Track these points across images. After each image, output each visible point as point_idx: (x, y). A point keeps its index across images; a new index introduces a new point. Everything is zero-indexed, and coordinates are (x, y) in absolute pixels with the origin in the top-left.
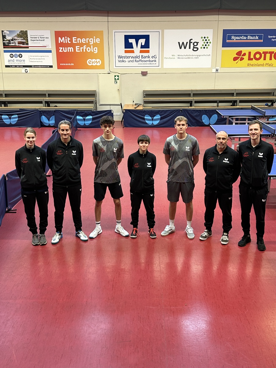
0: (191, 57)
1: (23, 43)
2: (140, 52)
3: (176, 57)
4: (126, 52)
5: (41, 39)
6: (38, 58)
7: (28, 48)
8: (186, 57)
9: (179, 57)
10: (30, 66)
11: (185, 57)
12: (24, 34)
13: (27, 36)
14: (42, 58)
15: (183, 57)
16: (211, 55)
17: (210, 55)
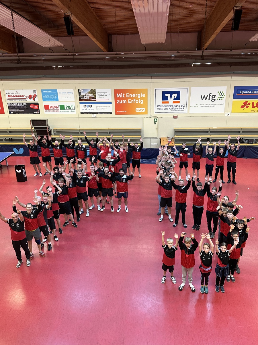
0: (210, 105)
1: (93, 98)
3: (199, 106)
4: (163, 103)
5: (104, 95)
6: (102, 107)
7: (96, 101)
9: (201, 105)
10: (97, 113)
11: (205, 106)
12: (93, 92)
13: (95, 93)
14: (105, 107)
17: (224, 104)
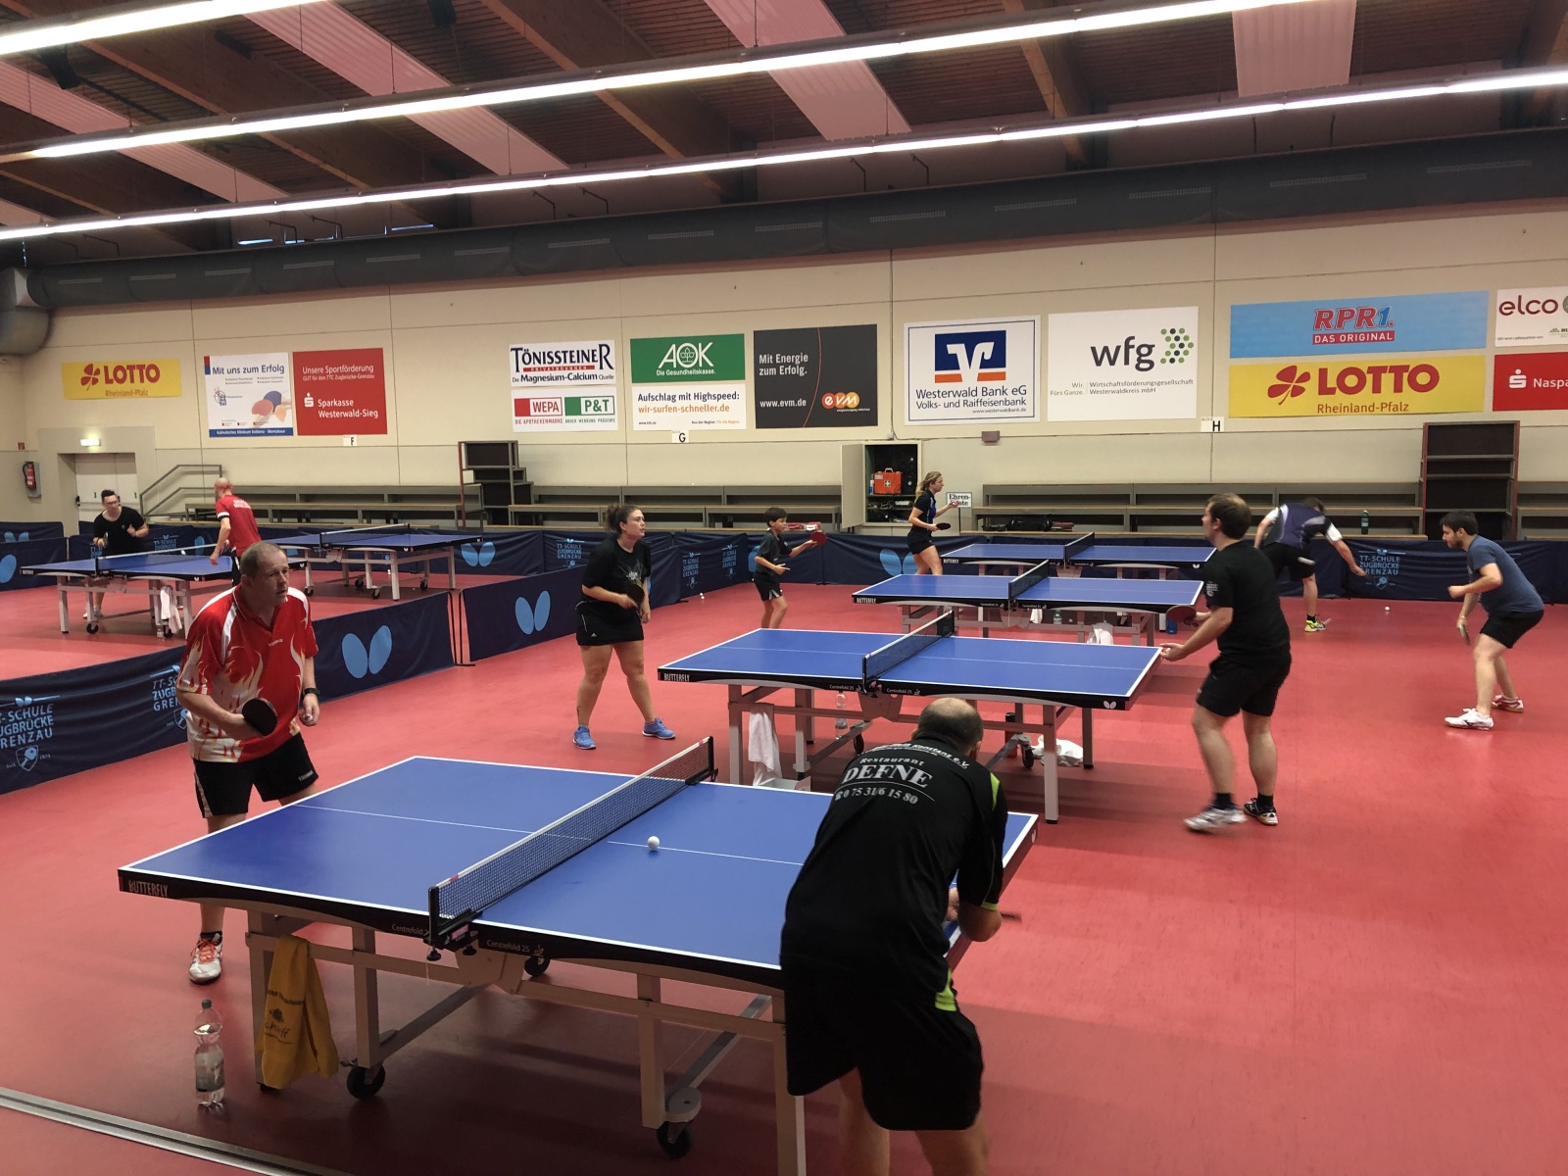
0: (1132, 387)
2: (979, 380)
3: (1086, 389)
4: (939, 379)
8: (1118, 388)
9: (1093, 388)
11: (1112, 388)
15: (1106, 388)
16: (1195, 382)
17: (1191, 381)
